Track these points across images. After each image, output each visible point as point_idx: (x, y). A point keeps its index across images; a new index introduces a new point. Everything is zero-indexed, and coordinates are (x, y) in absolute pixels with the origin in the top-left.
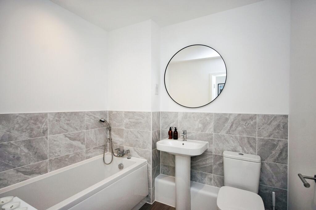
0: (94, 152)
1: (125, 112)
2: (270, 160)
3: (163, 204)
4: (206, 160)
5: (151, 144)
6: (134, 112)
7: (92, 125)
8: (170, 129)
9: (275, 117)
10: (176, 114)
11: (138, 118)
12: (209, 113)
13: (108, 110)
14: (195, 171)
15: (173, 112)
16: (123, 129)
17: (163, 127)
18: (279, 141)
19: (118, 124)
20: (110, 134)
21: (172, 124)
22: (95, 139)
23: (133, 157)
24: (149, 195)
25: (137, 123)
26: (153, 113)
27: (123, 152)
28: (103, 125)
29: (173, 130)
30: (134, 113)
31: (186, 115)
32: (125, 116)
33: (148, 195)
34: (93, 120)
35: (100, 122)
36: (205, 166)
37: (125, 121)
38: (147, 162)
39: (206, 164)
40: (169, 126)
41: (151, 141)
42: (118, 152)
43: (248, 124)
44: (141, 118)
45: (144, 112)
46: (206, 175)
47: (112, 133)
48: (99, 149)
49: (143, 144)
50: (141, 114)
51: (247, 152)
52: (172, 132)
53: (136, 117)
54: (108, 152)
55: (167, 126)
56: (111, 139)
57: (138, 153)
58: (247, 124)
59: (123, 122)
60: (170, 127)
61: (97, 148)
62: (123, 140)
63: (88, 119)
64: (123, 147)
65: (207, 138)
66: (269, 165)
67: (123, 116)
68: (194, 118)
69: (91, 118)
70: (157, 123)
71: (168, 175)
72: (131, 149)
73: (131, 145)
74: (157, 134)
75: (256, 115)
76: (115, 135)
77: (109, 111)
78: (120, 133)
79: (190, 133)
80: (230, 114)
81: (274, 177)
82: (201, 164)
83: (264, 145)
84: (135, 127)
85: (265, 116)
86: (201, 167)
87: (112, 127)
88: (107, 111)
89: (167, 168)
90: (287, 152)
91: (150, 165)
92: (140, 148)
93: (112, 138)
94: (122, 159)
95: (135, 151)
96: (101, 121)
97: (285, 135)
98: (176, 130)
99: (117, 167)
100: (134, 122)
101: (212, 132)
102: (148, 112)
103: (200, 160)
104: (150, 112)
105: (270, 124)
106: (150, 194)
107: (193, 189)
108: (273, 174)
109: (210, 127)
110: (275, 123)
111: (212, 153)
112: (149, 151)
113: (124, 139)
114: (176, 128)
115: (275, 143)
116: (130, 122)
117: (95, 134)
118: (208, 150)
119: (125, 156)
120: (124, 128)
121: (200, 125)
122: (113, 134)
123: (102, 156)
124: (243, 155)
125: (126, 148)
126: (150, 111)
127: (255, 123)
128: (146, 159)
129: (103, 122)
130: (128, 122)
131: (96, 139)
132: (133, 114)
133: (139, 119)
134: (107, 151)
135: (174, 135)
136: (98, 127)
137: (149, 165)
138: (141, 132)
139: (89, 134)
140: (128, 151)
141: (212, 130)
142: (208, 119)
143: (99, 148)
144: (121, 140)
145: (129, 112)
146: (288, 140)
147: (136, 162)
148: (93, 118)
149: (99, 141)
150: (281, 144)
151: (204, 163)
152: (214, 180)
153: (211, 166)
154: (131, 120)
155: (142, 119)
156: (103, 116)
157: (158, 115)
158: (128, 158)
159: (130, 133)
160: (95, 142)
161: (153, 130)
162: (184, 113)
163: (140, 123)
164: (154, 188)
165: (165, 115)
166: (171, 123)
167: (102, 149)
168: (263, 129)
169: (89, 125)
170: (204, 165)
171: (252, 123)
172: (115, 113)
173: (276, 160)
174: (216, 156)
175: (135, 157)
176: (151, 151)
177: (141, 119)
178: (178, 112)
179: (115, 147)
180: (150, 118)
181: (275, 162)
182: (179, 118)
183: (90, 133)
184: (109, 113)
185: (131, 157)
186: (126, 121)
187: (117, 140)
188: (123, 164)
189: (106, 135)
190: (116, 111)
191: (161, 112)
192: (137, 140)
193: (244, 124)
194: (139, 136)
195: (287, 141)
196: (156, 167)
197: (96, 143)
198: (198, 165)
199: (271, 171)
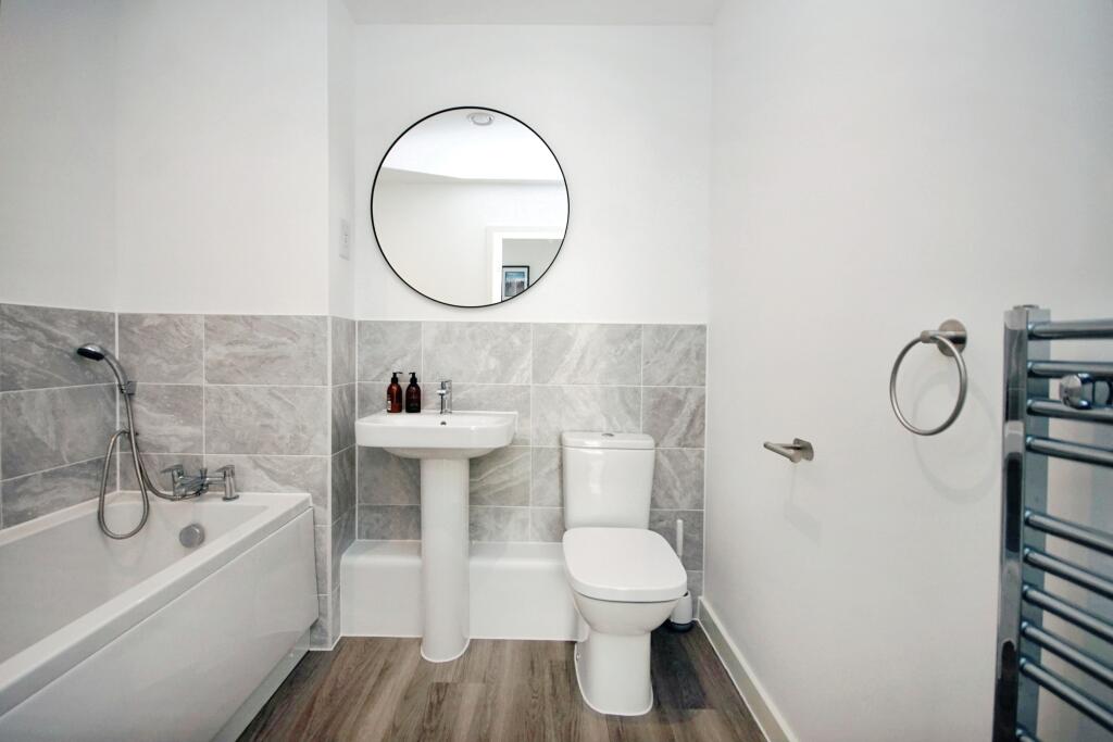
0: (46, 490)
1: (207, 317)
2: (670, 443)
3: (371, 639)
4: (511, 466)
5: (326, 434)
6: (253, 317)
7: (33, 370)
8: (395, 380)
9: (681, 331)
10: (415, 327)
11: (272, 339)
12: (520, 324)
13: (117, 310)
14: (480, 509)
15: (401, 323)
16: (200, 388)
17: (364, 376)
18: (688, 390)
19: (175, 367)
20: (129, 412)
21: (399, 362)
22: (52, 435)
23: (248, 490)
24: (321, 619)
25: (267, 359)
26: (337, 322)
27: (203, 477)
28: (92, 371)
29: (404, 384)
30: (249, 321)
31: (446, 331)
32: (206, 336)
33: (317, 621)
34: (40, 345)
35: (78, 356)
36: (510, 485)
37: (207, 354)
38: (311, 500)
39: (510, 481)
40: (388, 370)
41: (326, 423)
42: (176, 479)
43: (622, 353)
44: (284, 339)
45: (300, 317)
46: (510, 513)
47: (141, 406)
48: (75, 480)
49: (295, 438)
50: (285, 327)
51: (619, 429)
52: (399, 388)
53: (262, 336)
54: (118, 491)
55: (378, 371)
56: (136, 434)
57: (270, 473)
58: (619, 353)
59: (201, 357)
60: (395, 374)
61: (63, 474)
62: (201, 431)
63: (14, 338)
64: (199, 460)
65: (513, 399)
66: (667, 455)
67: (201, 333)
68: (473, 337)
69: (31, 339)
70: (346, 358)
71: (383, 538)
72: (239, 460)
73: (239, 446)
74: (345, 398)
75: (640, 326)
76: (153, 415)
77: (121, 317)
78: (182, 402)
79: (460, 388)
80: (579, 325)
81: (678, 484)
82: (494, 481)
83: (657, 406)
84: (256, 376)
85: (660, 330)
86: (496, 491)
87: (138, 383)
88: (113, 314)
89: (380, 515)
90: (703, 416)
91: (322, 509)
92: (281, 452)
93: (138, 428)
94: (197, 504)
95: (257, 465)
96: (83, 353)
97: (700, 378)
98: (414, 380)
99: (175, 540)
100: (250, 358)
101: (528, 378)
102: (317, 318)
103: (491, 471)
104: (325, 318)
105: (668, 351)
106: (325, 616)
107: (476, 563)
108: (676, 477)
109: (522, 367)
110: (680, 347)
111: (527, 443)
112: (321, 460)
113: (204, 427)
114: (414, 374)
115: (681, 397)
116: (235, 356)
117: (53, 412)
118: (517, 437)
119: (208, 493)
120: (204, 383)
121: (493, 363)
122: (144, 409)
123: (91, 507)
124: (611, 435)
125: (212, 460)
126: (324, 312)
127: (639, 347)
128: (308, 491)
129: (97, 356)
130: (221, 358)
131: (59, 433)
132: (251, 325)
133: (276, 344)
134: (114, 485)
135: (406, 398)
136: (65, 381)
137: (319, 509)
138: (285, 391)
139: (19, 409)
140: (228, 472)
141: (529, 373)
142: (517, 341)
143: (73, 475)
144: (188, 430)
145: (226, 318)
146: (707, 387)
147: (265, 508)
148: (42, 337)
149: (70, 445)
150: (692, 401)
151: (506, 477)
152: (534, 524)
153: (525, 484)
154: (238, 349)
155: (289, 341)
156: (92, 334)
157: (349, 331)
158: (225, 499)
159: (233, 398)
160: (54, 448)
161: (334, 382)
162: (439, 324)
163: (280, 357)
164: (339, 590)
165: (373, 332)
166: (396, 360)
167: (88, 476)
168: (656, 362)
169: (23, 369)
170: (504, 483)
171: (630, 347)
172: (157, 322)
173: (682, 442)
174: (539, 450)
175: (256, 489)
176: (329, 457)
177: (284, 344)
178: (419, 323)
179: (156, 462)
180: (325, 340)
181: (679, 445)
182: (426, 342)
183: (23, 405)
184: (120, 322)
185: (239, 493)
186: (215, 352)
187: (166, 436)
188: (204, 523)
189: (110, 418)
190: (161, 315)
191: (360, 323)
192: (264, 426)
193: (613, 351)
194: (275, 407)
195: (704, 390)
196: (345, 515)
197: (58, 451)
198: (488, 488)
199: (671, 470)
